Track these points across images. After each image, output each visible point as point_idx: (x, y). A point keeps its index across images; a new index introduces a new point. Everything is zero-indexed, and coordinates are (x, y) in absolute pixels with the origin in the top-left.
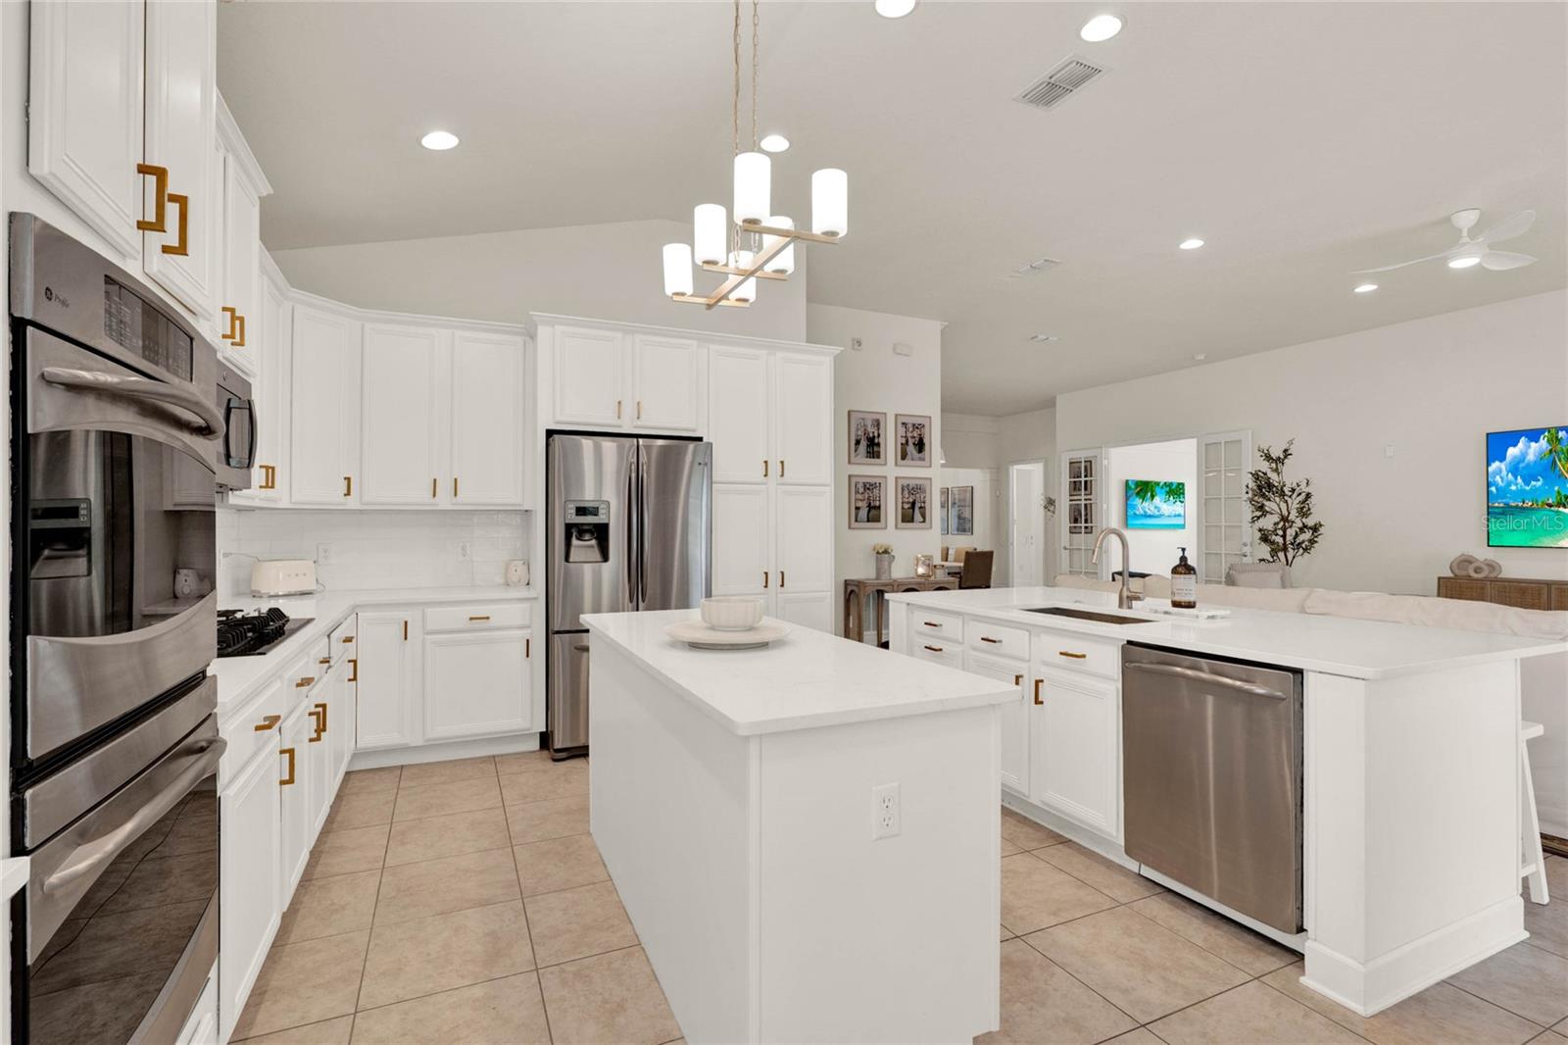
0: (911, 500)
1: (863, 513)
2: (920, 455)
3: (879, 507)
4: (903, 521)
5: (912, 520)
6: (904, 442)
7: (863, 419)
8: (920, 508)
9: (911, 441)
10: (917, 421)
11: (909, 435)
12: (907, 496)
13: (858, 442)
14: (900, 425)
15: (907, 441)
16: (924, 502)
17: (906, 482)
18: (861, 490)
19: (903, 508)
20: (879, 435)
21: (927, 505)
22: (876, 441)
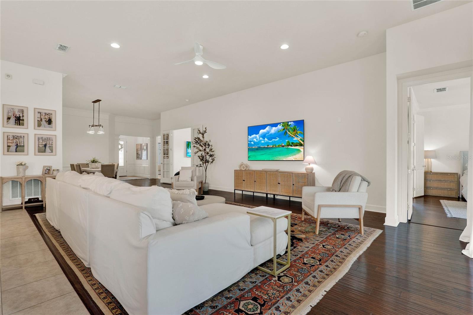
0: (44, 144)
1: (13, 148)
2: (50, 126)
3: (24, 146)
4: (39, 152)
5: (45, 151)
6: (39, 119)
7: (13, 109)
8: (50, 147)
9: (43, 120)
10: (47, 112)
11: (42, 117)
12: (41, 142)
13: (9, 118)
14: (37, 113)
15: (41, 120)
16: (52, 145)
17: (40, 136)
18: (11, 138)
19: (39, 147)
20: (23, 116)
21: (54, 146)
22: (21, 118)
